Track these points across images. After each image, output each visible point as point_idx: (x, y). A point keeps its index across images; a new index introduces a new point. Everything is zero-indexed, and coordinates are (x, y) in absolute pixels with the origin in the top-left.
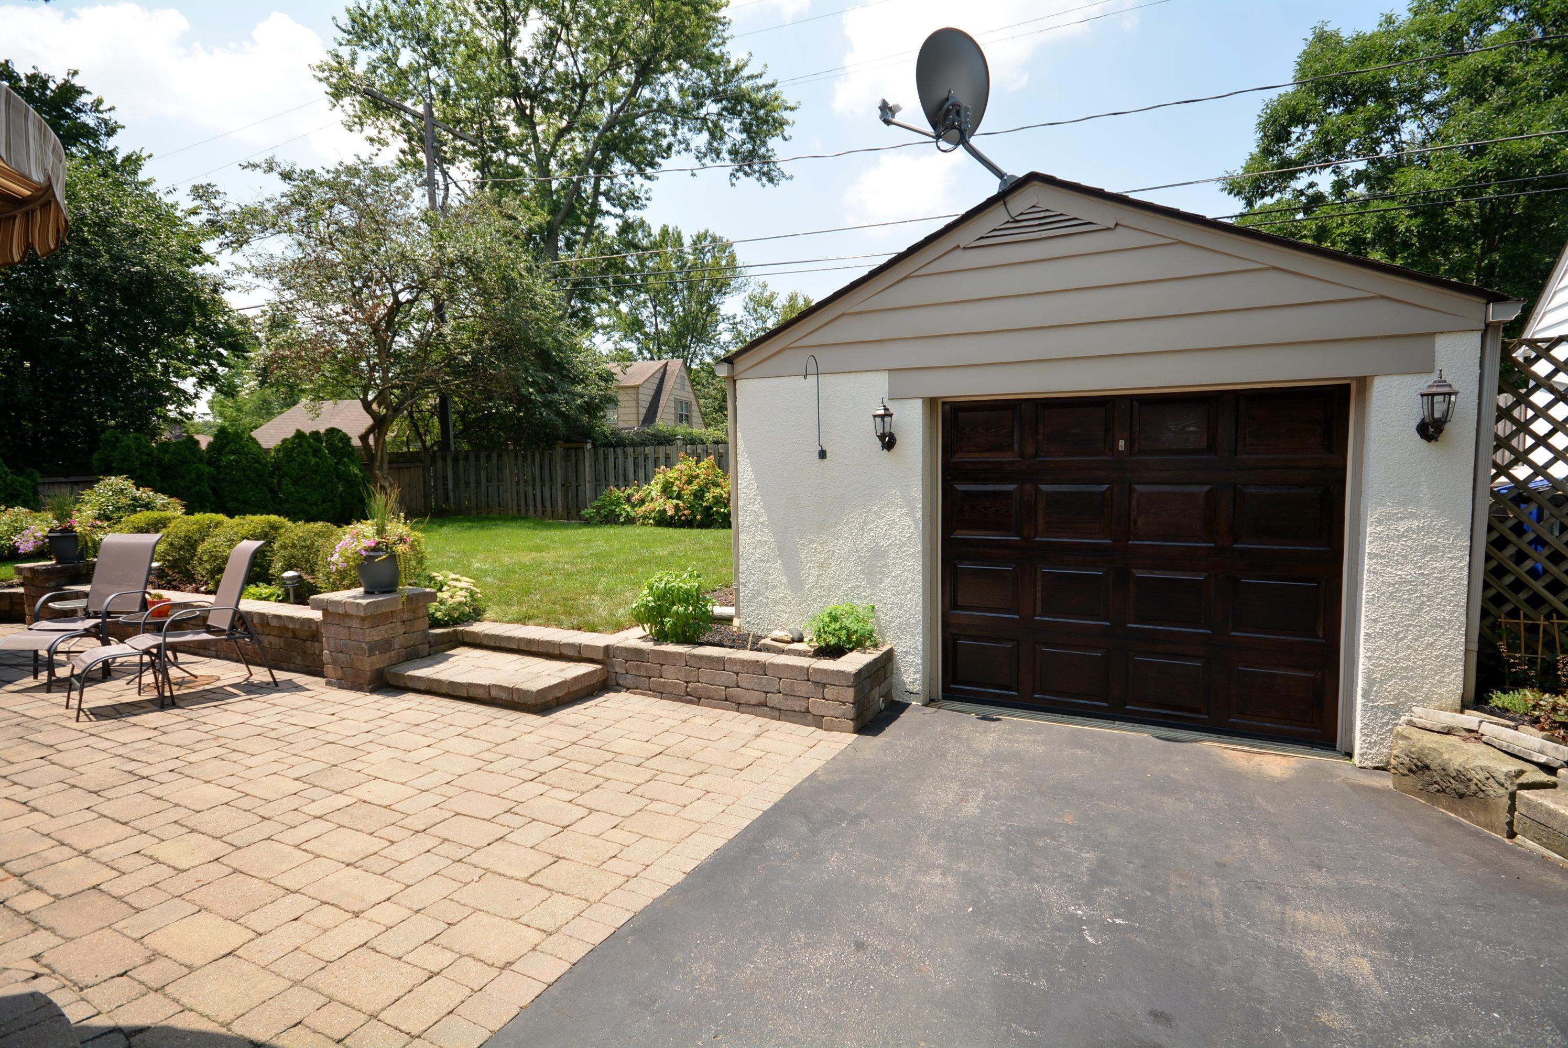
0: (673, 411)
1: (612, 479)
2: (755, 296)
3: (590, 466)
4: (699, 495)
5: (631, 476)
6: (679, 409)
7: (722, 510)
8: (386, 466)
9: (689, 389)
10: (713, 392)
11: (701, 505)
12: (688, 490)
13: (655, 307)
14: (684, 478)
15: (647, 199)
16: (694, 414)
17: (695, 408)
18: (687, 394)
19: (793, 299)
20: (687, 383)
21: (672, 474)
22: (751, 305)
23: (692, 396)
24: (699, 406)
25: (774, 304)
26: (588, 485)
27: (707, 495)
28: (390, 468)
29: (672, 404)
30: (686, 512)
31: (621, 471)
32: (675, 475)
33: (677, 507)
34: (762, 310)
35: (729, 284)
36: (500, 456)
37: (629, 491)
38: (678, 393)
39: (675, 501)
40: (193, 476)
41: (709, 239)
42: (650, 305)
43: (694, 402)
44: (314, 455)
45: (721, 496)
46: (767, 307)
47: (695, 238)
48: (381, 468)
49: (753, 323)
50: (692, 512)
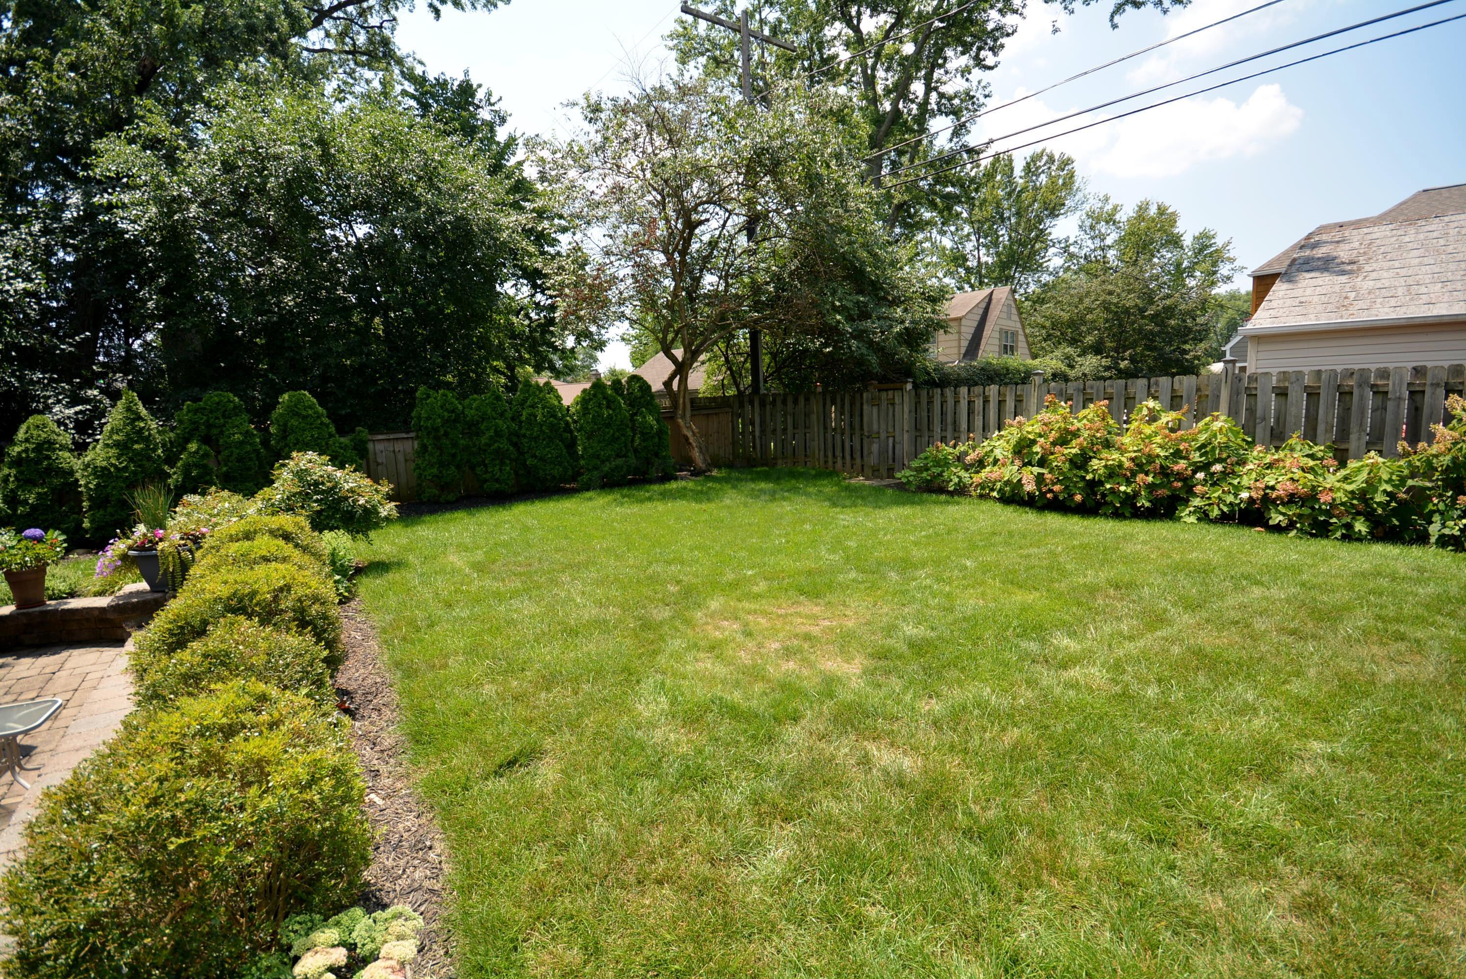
0: (997, 342)
1: (937, 428)
2: (1094, 212)
3: (910, 412)
4: (1081, 462)
5: (964, 426)
6: (1004, 339)
7: (1123, 488)
8: (688, 414)
9: (1015, 317)
10: (1040, 320)
11: (1083, 478)
12: (1061, 456)
13: (978, 240)
14: (1054, 435)
15: (986, 96)
16: (1020, 344)
17: (1021, 338)
18: (1014, 324)
19: (1142, 208)
20: (1014, 311)
21: (1032, 427)
22: (1088, 223)
23: (1019, 325)
24: (1026, 336)
25: (1117, 217)
26: (906, 436)
27: (1095, 463)
28: (692, 416)
29: (997, 335)
30: (1057, 488)
31: (949, 419)
32: (1037, 428)
33: (1040, 479)
34: (1102, 227)
35: (1064, 204)
36: (807, 400)
37: (961, 448)
38: (1004, 322)
39: (1036, 470)
40: (492, 433)
41: (1045, 158)
42: (973, 238)
43: (1021, 332)
44: (608, 407)
45: (1120, 465)
46: (1107, 222)
47: (1029, 160)
48: (683, 416)
49: (1089, 242)
50: (1067, 487)
